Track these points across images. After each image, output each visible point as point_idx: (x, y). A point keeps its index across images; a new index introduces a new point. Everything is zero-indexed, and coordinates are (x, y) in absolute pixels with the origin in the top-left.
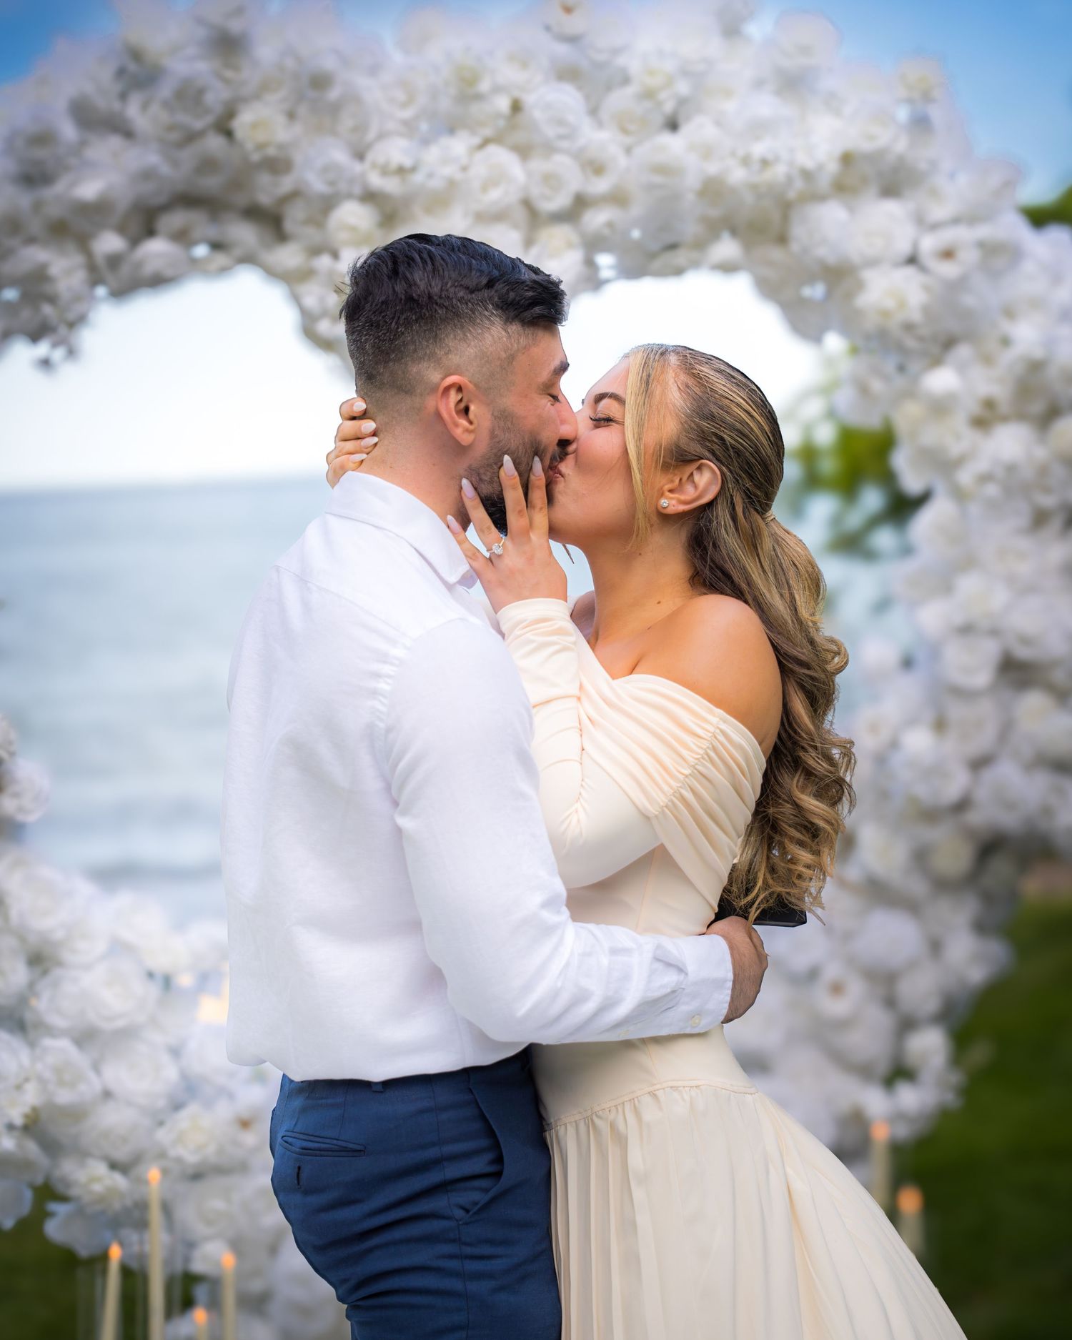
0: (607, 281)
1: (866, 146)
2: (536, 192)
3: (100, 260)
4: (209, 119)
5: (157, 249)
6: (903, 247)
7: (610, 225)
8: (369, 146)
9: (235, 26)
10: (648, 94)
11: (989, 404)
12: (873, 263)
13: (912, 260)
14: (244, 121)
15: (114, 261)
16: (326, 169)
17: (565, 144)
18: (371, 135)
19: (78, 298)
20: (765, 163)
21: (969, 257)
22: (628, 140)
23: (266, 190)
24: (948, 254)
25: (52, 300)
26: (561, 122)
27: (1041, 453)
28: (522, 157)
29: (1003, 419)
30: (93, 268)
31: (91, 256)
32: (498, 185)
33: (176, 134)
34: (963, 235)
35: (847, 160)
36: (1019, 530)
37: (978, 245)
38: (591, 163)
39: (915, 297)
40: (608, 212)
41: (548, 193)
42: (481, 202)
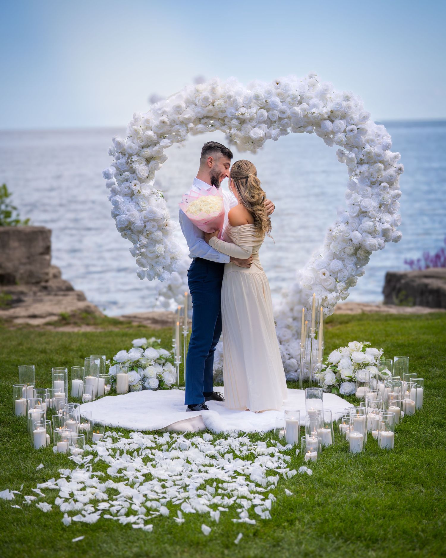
0: (289, 133)
1: (336, 109)
2: (270, 118)
4: (210, 103)
5: (200, 126)
6: (343, 130)
7: (287, 123)
9: (215, 86)
10: (293, 99)
11: (361, 160)
12: (337, 132)
13: (345, 132)
14: (216, 103)
15: (191, 129)
16: (231, 113)
17: (276, 108)
18: (238, 108)
19: (184, 136)
20: (314, 113)
21: (356, 131)
22: (291, 107)
23: (220, 115)
24: (352, 131)
25: (180, 136)
26: (275, 104)
27: (371, 170)
28: (268, 111)
29: (365, 163)
30: (188, 130)
31: (187, 127)
32: (262, 116)
33: (204, 105)
34: (354, 127)
35: (332, 112)
36: (367, 185)
37: (358, 129)
38: (282, 111)
39: (344, 139)
40: (286, 121)
41: (273, 117)
42: (259, 120)
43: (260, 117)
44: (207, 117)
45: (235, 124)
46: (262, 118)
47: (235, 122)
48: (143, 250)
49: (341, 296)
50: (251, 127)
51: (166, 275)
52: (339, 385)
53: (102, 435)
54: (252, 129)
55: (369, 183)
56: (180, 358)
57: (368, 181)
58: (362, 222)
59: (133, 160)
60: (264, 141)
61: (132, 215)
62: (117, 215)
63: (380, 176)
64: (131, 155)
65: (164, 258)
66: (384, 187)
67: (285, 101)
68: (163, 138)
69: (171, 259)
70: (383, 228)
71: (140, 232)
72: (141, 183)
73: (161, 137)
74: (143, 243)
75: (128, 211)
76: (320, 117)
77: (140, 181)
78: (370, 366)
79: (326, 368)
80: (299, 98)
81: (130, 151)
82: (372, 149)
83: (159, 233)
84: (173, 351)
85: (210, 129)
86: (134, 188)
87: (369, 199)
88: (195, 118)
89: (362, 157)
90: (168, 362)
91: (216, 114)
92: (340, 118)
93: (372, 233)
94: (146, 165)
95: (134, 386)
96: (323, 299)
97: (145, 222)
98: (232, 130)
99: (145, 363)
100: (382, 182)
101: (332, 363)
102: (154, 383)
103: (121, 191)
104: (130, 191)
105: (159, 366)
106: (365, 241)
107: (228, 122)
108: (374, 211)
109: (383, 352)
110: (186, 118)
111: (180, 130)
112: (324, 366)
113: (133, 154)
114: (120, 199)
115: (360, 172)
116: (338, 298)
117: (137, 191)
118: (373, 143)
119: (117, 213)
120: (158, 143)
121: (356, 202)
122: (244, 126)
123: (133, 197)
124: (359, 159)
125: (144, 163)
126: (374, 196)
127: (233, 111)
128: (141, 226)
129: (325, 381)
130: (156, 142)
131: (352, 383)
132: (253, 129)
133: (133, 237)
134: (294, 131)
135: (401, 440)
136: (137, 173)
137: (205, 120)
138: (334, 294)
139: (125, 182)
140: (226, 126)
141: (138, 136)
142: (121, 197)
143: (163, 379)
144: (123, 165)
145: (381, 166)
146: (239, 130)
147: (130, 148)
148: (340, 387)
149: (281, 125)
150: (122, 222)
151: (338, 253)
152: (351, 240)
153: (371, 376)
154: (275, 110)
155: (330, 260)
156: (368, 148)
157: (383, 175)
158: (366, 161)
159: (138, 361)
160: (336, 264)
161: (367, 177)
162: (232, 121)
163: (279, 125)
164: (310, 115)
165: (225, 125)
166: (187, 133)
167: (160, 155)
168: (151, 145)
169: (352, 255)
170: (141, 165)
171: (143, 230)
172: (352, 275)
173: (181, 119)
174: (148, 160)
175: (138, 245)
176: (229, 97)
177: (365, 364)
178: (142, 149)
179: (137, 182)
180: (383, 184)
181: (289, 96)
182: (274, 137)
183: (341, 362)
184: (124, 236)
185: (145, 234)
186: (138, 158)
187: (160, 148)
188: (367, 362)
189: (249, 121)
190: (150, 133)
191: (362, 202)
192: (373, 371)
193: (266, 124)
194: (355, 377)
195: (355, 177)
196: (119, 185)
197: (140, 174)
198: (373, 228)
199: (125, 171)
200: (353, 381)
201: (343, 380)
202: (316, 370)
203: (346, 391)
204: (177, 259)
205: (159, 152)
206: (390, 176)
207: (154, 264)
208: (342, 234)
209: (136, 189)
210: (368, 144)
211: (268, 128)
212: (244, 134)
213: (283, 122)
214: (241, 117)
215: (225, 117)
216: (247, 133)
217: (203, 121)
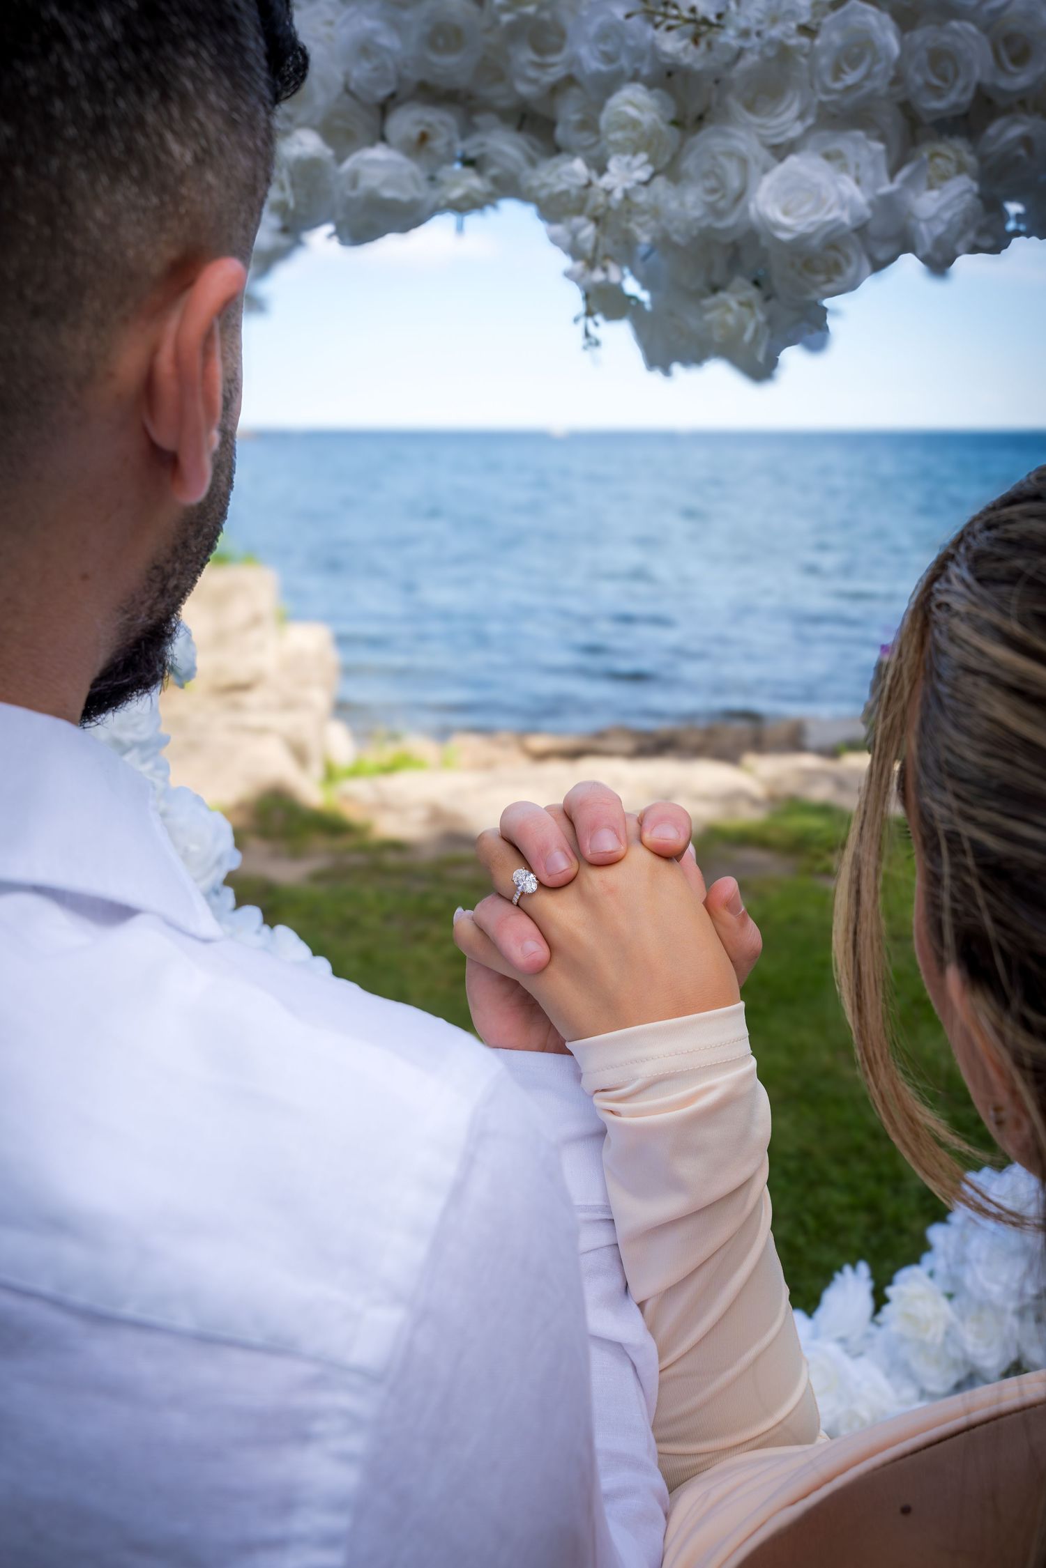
0: (1013, 237)
2: (915, 82)
7: (1028, 144)
15: (313, 169)
32: (854, 63)
38: (1009, 40)
41: (936, 82)
42: (827, 91)
43: (837, 72)
44: (436, 95)
45: (635, 124)
46: (851, 78)
47: (636, 106)
50: (764, 155)
54: (766, 170)
60: (850, 272)
85: (456, 184)
88: (337, 89)
91: (493, 64)
98: (613, 165)
122: (710, 141)
132: (780, 169)
137: (416, 115)
146: (669, 169)
149: (982, 159)
154: (961, 11)
163: (970, 160)
165: (556, 150)
182: (939, 242)
189: (751, 107)
211: (892, 174)
212: (697, 213)
213: (1001, 133)
214: (686, 60)
215: (556, 90)
216: (722, 204)
217: (404, 122)
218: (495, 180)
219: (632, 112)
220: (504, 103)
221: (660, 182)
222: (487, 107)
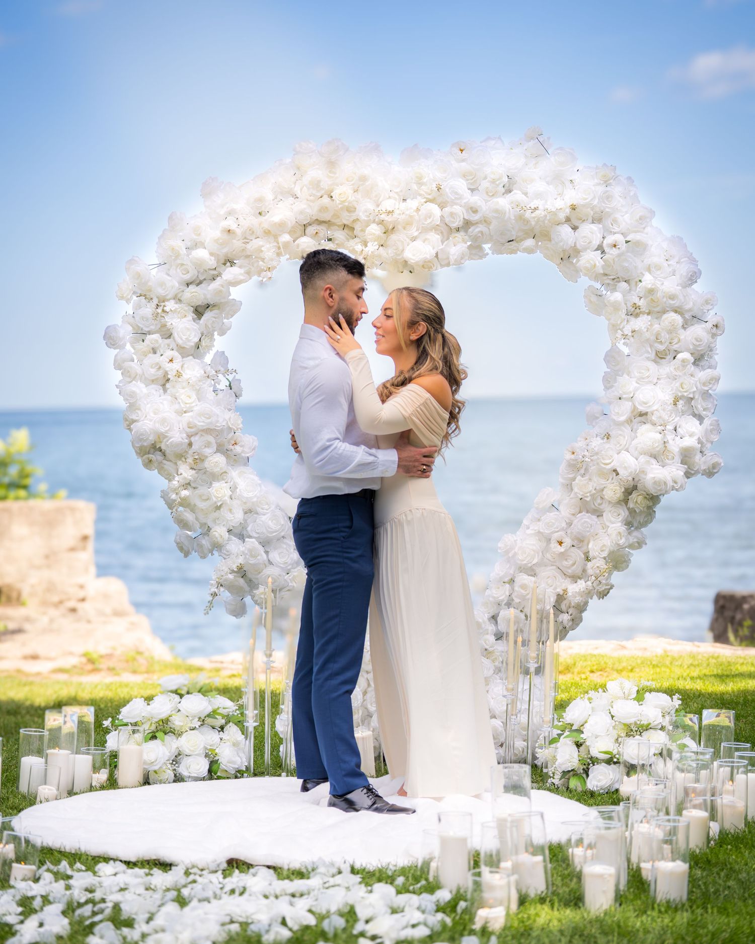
0: (487, 254)
1: (582, 202)
2: (447, 220)
3: (280, 245)
4: (323, 192)
5: (305, 241)
6: (596, 243)
7: (482, 232)
8: (381, 202)
9: (334, 156)
10: (493, 182)
11: (635, 306)
12: (585, 249)
13: (600, 248)
14: (336, 193)
15: (286, 245)
16: (366, 211)
17: (458, 201)
18: (380, 200)
19: (272, 261)
20: (536, 209)
21: (623, 247)
22: (489, 199)
23: (346, 219)
24: (615, 246)
25: (263, 260)
26: (456, 193)
27: (656, 327)
28: (442, 206)
29: (643, 313)
30: (279, 248)
31: (278, 243)
32: (430, 218)
33: (312, 198)
34: (619, 238)
35: (573, 208)
36: (648, 358)
37: (627, 242)
38: (471, 208)
39: (599, 263)
40: (480, 228)
41: (453, 220)
42: (424, 224)
43: (426, 220)
44: (320, 222)
45: (374, 234)
46: (429, 221)
47: (374, 230)
48: (185, 493)
49: (597, 588)
50: (408, 240)
51: (235, 546)
52: (586, 772)
53: (34, 867)
54: (409, 244)
55: (653, 355)
56: (256, 715)
57: (649, 350)
58: (638, 435)
59: (167, 309)
61: (163, 421)
62: (134, 421)
63: (676, 341)
64: (162, 300)
65: (230, 510)
66: (683, 361)
67: (477, 189)
68: (228, 264)
69: (246, 513)
70: (681, 445)
71: (181, 456)
72: (183, 357)
73: (225, 264)
74: (185, 478)
75: (155, 414)
76: (548, 218)
77: (180, 354)
78: (651, 730)
79: (559, 735)
80: (506, 179)
81: (161, 291)
82: (658, 284)
83: (220, 459)
84: (244, 700)
86: (168, 366)
87: (653, 387)
88: (294, 222)
89: (636, 300)
90: (231, 723)
91: (336, 215)
92: (590, 220)
93: (658, 455)
94: (194, 320)
95: (155, 772)
96: (558, 595)
97: (189, 436)
98: (369, 244)
99: (182, 724)
100: (679, 352)
101: (572, 725)
102: (198, 767)
103: (143, 374)
104: (161, 373)
105: (211, 731)
106: (643, 472)
107: (362, 230)
108: (664, 410)
109: (680, 702)
110: (276, 223)
111: (263, 249)
112: (556, 732)
113: (168, 298)
114: (139, 388)
115: (633, 332)
116: (589, 594)
117: (175, 373)
118: (658, 272)
119: (134, 417)
120: (219, 275)
121: (625, 393)
122: (394, 237)
123: (168, 385)
124: (630, 304)
125: (191, 315)
126: (662, 381)
127: (370, 206)
128: (181, 444)
129: (557, 763)
130: (215, 272)
131: (612, 766)
132: (412, 244)
133: (165, 466)
134: (498, 251)
135: (705, 883)
136: (175, 335)
137: (315, 228)
138: (581, 585)
139: (151, 355)
140: (356, 240)
141: (179, 262)
142: (143, 385)
143: (216, 758)
144: (147, 320)
145: (678, 319)
146: (383, 245)
147: (162, 284)
148: (588, 776)
149: (470, 236)
150: (142, 434)
151: (588, 499)
152: (615, 471)
153: (653, 751)
154: (456, 204)
155: (574, 515)
156: (648, 280)
157: (682, 337)
158: (643, 309)
159: (166, 721)
160: (586, 522)
161: (648, 340)
162: (368, 228)
163: (466, 237)
164: (528, 214)
165: (354, 237)
166: (279, 255)
167: (223, 301)
168: (205, 279)
169: (619, 502)
170: (184, 320)
171: (187, 452)
172: (619, 545)
173: (266, 226)
174: (199, 312)
175: (175, 483)
176: (363, 179)
177: (642, 726)
178: (186, 288)
179: (175, 354)
180: (679, 356)
181: (485, 178)
182: (456, 261)
183: (591, 721)
184: (148, 464)
185: (190, 460)
186: (177, 306)
187: (222, 286)
188: (645, 722)
189: (404, 228)
190: (201, 254)
191: (638, 393)
192: (659, 739)
193: (439, 234)
194: (619, 753)
195: (623, 341)
196: (140, 361)
197: (181, 339)
198: (661, 446)
199: (150, 333)
200: (615, 763)
201: (594, 761)
202: (541, 741)
203: (599, 784)
204: (257, 513)
205: (219, 292)
206: (696, 340)
207: (210, 524)
208: (595, 457)
209: (171, 369)
210: (650, 273)
211: (443, 242)
212: (392, 255)
213: (474, 230)
214: (386, 219)
215: (354, 221)
216: (398, 253)
217: (311, 230)
218: (337, 244)
219: (374, 231)
220: (340, 224)
221: (381, 248)
222: (334, 224)
